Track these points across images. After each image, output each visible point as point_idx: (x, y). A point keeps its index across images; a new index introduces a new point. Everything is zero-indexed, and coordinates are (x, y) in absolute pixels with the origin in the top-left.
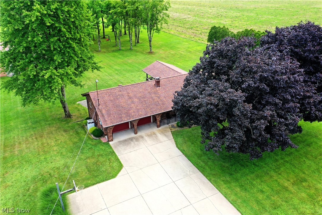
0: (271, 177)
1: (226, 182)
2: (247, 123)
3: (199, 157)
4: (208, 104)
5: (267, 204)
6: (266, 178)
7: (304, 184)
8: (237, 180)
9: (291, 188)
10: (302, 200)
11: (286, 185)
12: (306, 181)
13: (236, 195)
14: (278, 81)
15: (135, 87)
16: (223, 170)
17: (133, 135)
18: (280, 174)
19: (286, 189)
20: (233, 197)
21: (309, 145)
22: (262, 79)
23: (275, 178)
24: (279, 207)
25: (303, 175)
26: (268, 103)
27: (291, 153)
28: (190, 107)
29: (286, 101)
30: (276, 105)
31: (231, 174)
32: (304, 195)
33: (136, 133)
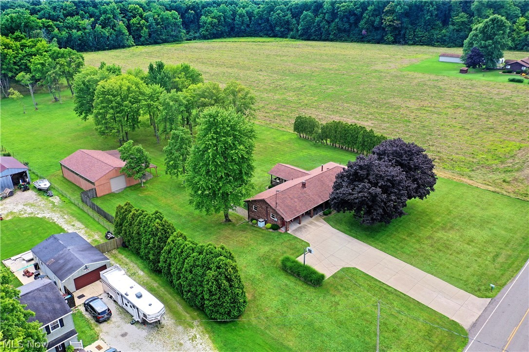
0: (395, 235)
1: (373, 241)
2: (382, 204)
3: (350, 231)
4: (362, 197)
5: (398, 247)
6: (392, 236)
7: (413, 235)
8: (378, 240)
9: (406, 238)
10: (414, 243)
11: (404, 237)
12: (413, 234)
13: (381, 246)
14: (395, 180)
15: (290, 190)
16: (368, 236)
17: (299, 225)
18: (399, 233)
19: (405, 239)
20: (380, 248)
21: (409, 214)
22: (388, 180)
23: (397, 235)
24: (404, 248)
25: (411, 231)
26: (392, 192)
27: (401, 221)
28: (349, 200)
29: (400, 190)
30: (395, 192)
31: (373, 237)
32: (414, 240)
33: (300, 224)
